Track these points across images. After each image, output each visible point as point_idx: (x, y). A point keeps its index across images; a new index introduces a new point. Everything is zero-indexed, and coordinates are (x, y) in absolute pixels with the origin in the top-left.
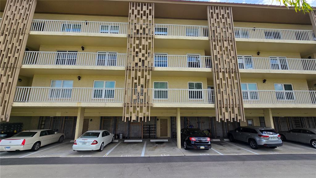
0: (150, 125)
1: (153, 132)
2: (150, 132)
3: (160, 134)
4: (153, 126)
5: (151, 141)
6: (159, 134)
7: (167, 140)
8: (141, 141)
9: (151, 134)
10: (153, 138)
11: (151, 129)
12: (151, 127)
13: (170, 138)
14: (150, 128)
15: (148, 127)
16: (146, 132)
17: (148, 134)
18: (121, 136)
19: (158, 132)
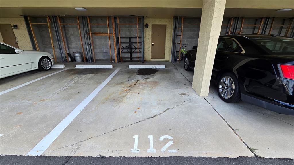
0: (130, 38)
1: (137, 50)
2: (133, 50)
3: (150, 54)
4: (138, 40)
5: (131, 67)
6: (148, 54)
7: (163, 67)
8: (110, 67)
9: (134, 55)
10: (137, 61)
11: (134, 44)
12: (133, 40)
13: (168, 61)
14: (131, 43)
15: (128, 40)
16: (125, 50)
17: (128, 55)
18: (79, 58)
19: (146, 50)
